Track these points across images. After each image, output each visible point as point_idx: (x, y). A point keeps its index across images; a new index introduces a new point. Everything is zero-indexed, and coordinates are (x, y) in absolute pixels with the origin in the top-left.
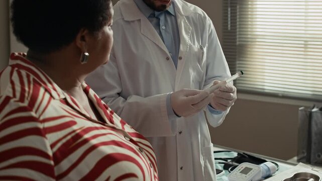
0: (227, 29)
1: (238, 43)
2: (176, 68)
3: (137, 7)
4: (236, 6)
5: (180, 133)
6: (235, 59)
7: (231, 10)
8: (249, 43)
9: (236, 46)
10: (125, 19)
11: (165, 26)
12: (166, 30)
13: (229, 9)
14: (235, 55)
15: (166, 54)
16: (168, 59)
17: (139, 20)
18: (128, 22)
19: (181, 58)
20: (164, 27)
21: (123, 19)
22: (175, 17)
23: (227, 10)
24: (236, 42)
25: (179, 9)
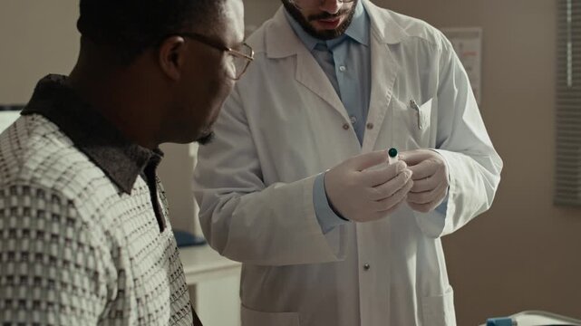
0: (566, 84)
2: (361, 145)
3: (292, 32)
5: (366, 268)
7: (573, 46)
10: (269, 56)
11: (346, 66)
12: (346, 74)
13: (569, 45)
15: (343, 119)
16: (346, 127)
17: (295, 56)
18: (276, 60)
19: (370, 127)
20: (342, 68)
21: (266, 54)
22: (369, 47)
23: (566, 47)
25: (377, 31)
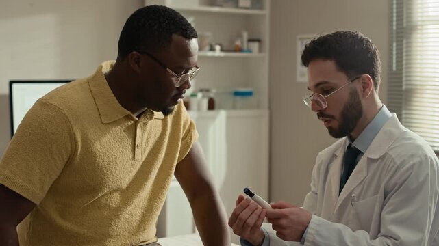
0: (392, 70)
1: (404, 88)
4: (402, 41)
6: (401, 107)
7: (397, 46)
8: (419, 87)
9: (402, 91)
13: (395, 45)
14: (401, 103)
23: (392, 46)
24: (401, 86)
